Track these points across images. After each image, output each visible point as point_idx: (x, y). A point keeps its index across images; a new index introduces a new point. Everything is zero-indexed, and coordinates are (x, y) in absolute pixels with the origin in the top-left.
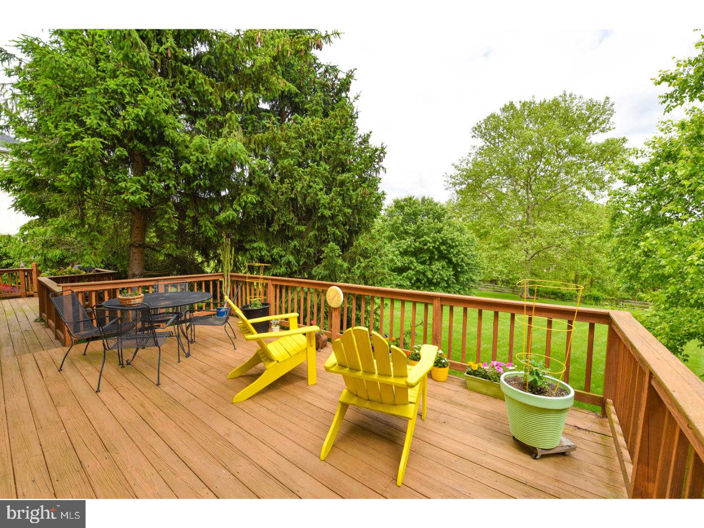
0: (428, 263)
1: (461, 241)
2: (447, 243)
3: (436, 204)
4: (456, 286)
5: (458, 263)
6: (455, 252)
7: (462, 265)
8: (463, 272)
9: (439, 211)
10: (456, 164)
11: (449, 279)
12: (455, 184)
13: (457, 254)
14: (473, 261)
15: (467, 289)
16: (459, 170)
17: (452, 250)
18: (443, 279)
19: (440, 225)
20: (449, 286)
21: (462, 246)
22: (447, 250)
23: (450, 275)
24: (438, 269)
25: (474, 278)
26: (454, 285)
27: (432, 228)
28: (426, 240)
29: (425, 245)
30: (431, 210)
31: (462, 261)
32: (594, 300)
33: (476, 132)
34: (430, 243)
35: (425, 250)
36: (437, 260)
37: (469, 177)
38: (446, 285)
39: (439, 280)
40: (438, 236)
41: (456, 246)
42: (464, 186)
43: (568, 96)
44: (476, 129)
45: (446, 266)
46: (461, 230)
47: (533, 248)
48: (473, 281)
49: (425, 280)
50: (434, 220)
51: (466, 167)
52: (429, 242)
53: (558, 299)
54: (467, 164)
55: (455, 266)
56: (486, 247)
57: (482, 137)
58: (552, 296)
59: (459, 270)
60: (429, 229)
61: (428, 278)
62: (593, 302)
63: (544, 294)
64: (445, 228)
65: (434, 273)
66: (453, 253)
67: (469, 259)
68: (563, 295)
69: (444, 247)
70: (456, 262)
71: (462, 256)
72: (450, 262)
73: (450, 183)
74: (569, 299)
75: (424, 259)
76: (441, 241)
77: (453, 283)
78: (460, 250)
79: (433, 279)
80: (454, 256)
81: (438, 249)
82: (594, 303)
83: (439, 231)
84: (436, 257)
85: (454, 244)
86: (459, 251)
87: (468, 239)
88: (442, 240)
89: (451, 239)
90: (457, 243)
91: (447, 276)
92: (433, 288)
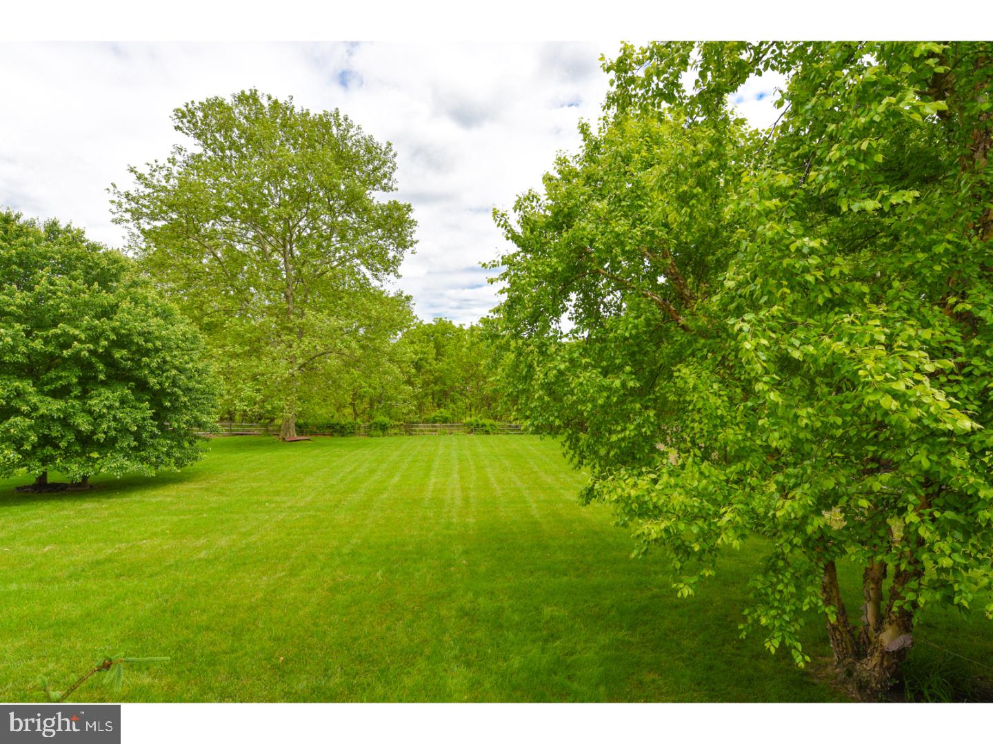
0: (76, 392)
1: (169, 339)
2: (131, 342)
3: (94, 248)
4: (162, 441)
5: (163, 390)
6: (154, 365)
7: (173, 394)
8: (174, 409)
9: (104, 263)
10: (140, 170)
11: (141, 428)
12: (137, 215)
13: (159, 368)
14: (199, 382)
15: (186, 444)
16: (147, 186)
17: (145, 359)
18: (124, 430)
19: (107, 298)
20: (142, 445)
21: (170, 349)
22: (132, 360)
23: (144, 419)
24: (110, 408)
25: (204, 418)
26: (155, 441)
27: (86, 304)
28: (65, 334)
29: (67, 346)
30: (78, 258)
31: (174, 384)
32: (381, 429)
33: (185, 120)
34: (80, 341)
35: (65, 360)
36: (103, 383)
37: (171, 207)
38: (134, 444)
39: (113, 433)
40: (104, 324)
41: (157, 350)
42: (160, 224)
43: (342, 119)
44: (184, 116)
45: (131, 397)
46: (166, 315)
47: (303, 354)
48: (200, 425)
49: (71, 437)
50: (90, 284)
51: (164, 183)
52: (75, 338)
53: (335, 434)
54: (167, 178)
55: (156, 398)
56: (217, 352)
57: (198, 136)
58: (327, 431)
59: (168, 404)
60: (74, 306)
61: (78, 433)
62: (380, 432)
63: (315, 430)
64: (125, 305)
65: (97, 418)
66: (148, 365)
67: (190, 378)
68: (342, 427)
69: (124, 352)
70: (158, 387)
71: (174, 372)
72: (142, 387)
73: (127, 211)
74: (351, 433)
75: (63, 382)
76: (113, 337)
77: (153, 436)
78: (168, 359)
79: (93, 433)
80: (152, 372)
81: (107, 358)
82: (381, 434)
83: (107, 312)
84: (102, 377)
85: (150, 345)
86: (165, 362)
87: (184, 334)
88: (117, 334)
89: (140, 334)
90: (158, 343)
91: (135, 420)
92: (95, 455)
